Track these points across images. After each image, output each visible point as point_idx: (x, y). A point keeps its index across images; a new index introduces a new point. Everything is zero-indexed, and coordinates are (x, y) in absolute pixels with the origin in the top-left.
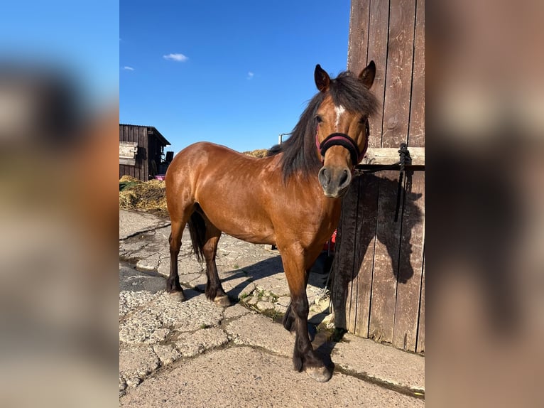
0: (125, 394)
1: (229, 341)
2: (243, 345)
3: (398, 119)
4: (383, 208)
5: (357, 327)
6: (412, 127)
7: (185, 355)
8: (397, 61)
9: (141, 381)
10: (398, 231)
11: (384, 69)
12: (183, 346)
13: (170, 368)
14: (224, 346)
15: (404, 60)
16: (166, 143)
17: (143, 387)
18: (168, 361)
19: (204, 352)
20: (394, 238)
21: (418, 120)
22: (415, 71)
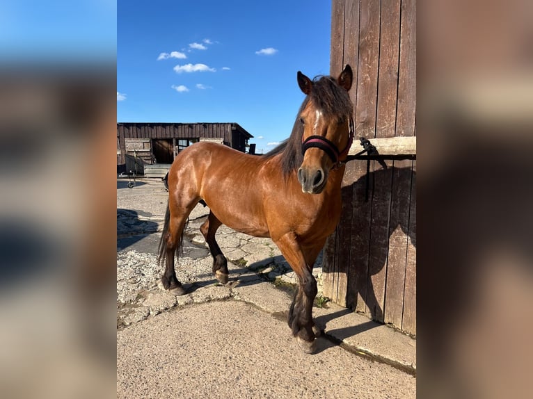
0: (146, 319)
1: (231, 296)
2: (240, 300)
3: (368, 113)
4: (357, 194)
5: (339, 298)
6: (379, 120)
7: (195, 301)
8: (366, 59)
9: (160, 313)
10: (369, 215)
11: (356, 68)
12: (196, 296)
13: (182, 307)
14: (225, 299)
15: (372, 59)
16: (249, 136)
17: (159, 317)
18: (182, 303)
19: (209, 301)
20: (366, 220)
21: (383, 113)
22: (381, 68)
